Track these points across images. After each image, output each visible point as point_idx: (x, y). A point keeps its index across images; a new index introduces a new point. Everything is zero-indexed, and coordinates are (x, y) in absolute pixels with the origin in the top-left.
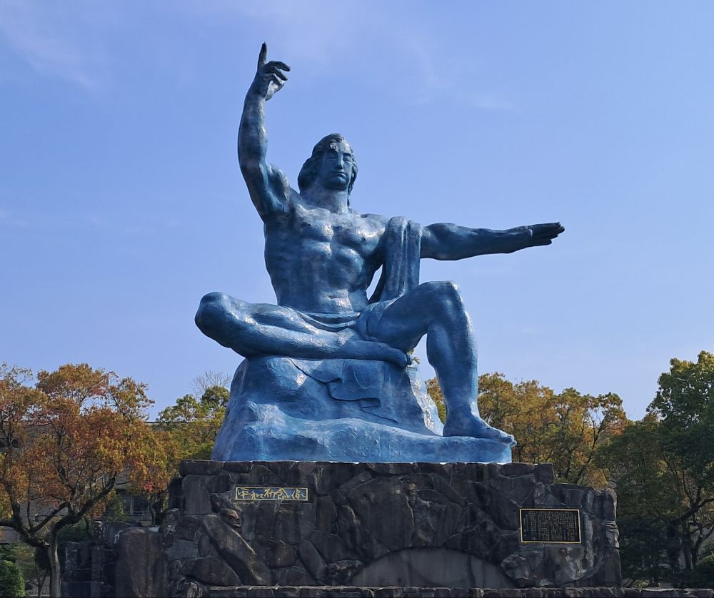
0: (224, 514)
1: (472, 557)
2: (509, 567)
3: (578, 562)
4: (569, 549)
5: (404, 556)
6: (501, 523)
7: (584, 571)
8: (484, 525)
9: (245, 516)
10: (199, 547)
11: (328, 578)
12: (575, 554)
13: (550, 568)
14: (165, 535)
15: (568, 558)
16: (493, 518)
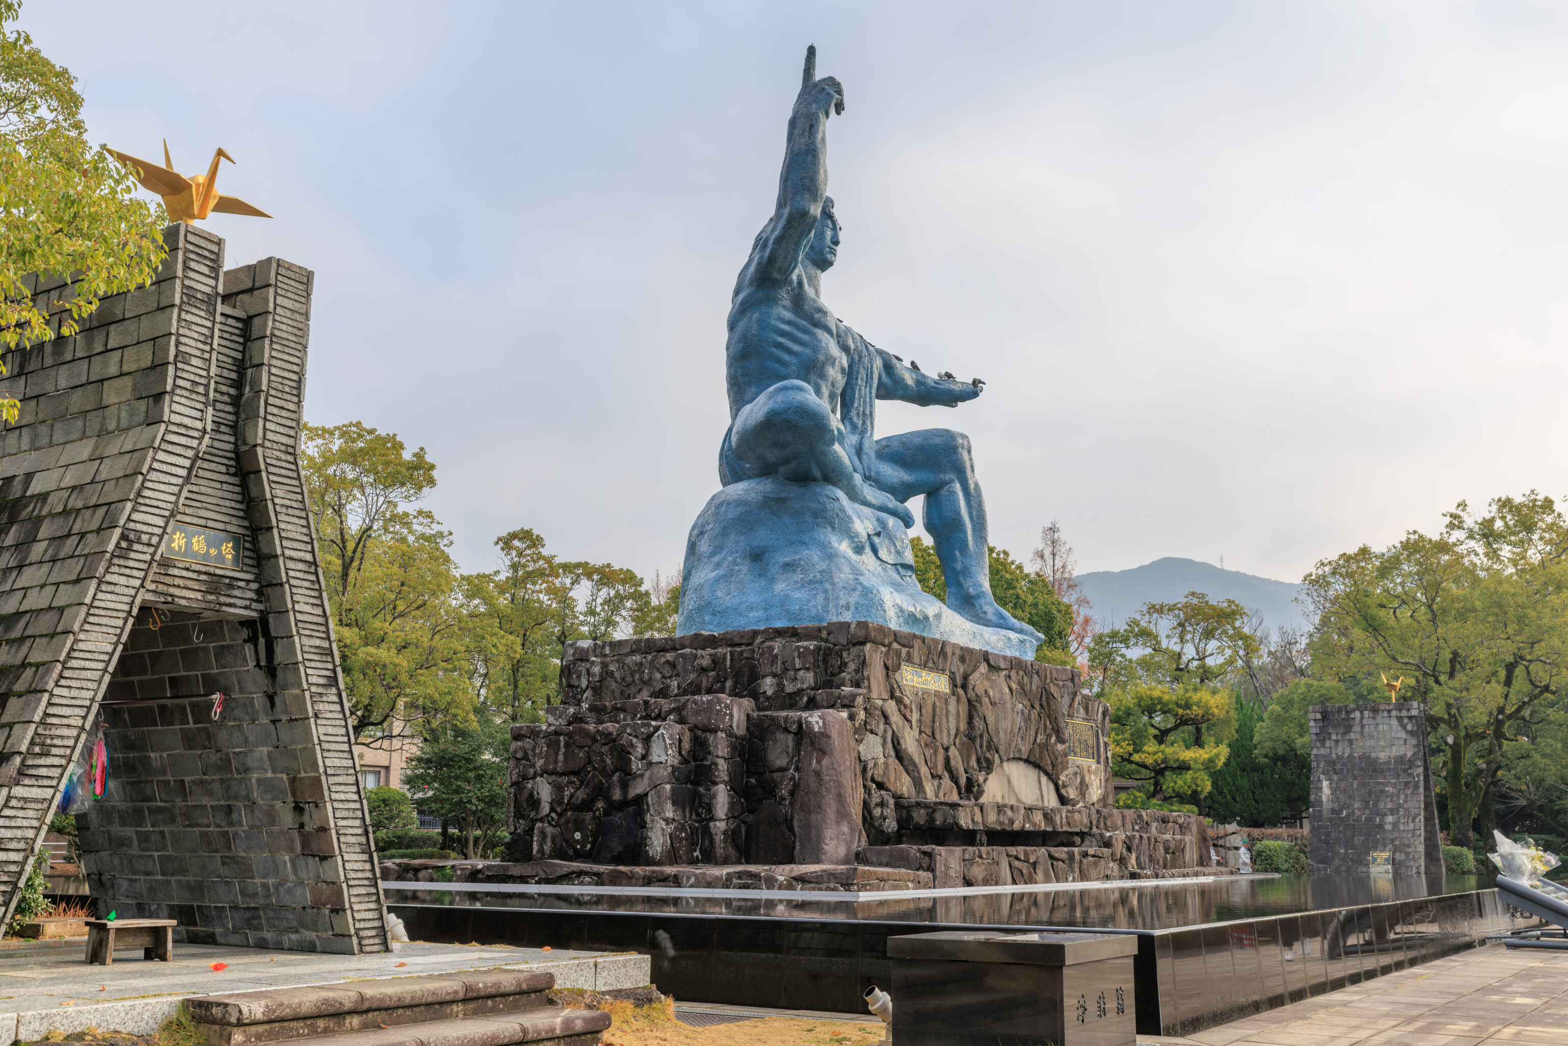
0: (899, 702)
1: (1042, 774)
2: (1063, 785)
5: (1006, 766)
6: (1059, 737)
8: (1050, 736)
9: (913, 706)
10: (884, 743)
13: (1083, 788)
14: (857, 724)
16: (1053, 729)
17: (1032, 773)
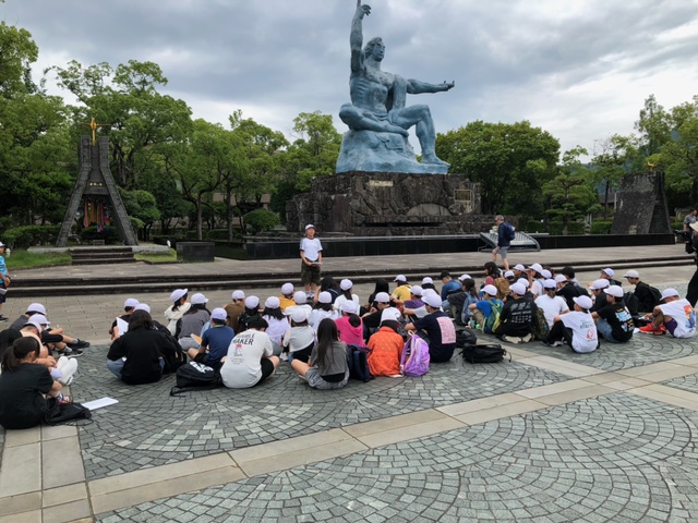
0: (368, 190)
1: (441, 206)
2: (451, 209)
3: (470, 207)
5: (421, 205)
6: (450, 195)
7: (471, 210)
8: (445, 195)
9: (374, 191)
10: (360, 201)
11: (400, 212)
12: (469, 204)
13: (462, 209)
14: (349, 197)
15: (467, 206)
16: (447, 193)
17: (436, 207)
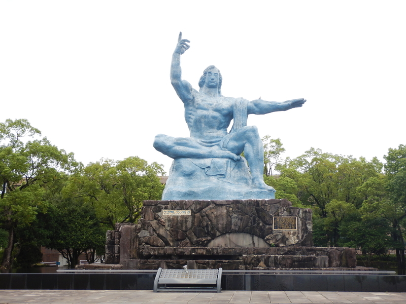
0: (159, 220)
1: (254, 236)
2: (268, 239)
3: (295, 237)
4: (292, 232)
5: (227, 235)
6: (266, 223)
7: (298, 241)
8: (259, 224)
9: (167, 221)
10: (150, 232)
11: (198, 243)
12: (294, 234)
13: (284, 239)
14: (137, 228)
15: (291, 236)
16: (262, 221)
